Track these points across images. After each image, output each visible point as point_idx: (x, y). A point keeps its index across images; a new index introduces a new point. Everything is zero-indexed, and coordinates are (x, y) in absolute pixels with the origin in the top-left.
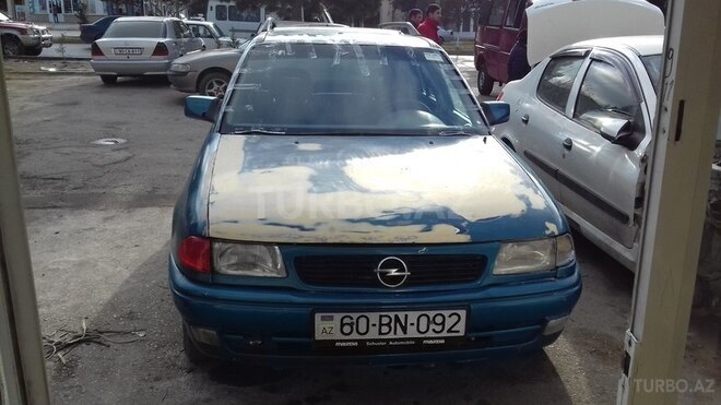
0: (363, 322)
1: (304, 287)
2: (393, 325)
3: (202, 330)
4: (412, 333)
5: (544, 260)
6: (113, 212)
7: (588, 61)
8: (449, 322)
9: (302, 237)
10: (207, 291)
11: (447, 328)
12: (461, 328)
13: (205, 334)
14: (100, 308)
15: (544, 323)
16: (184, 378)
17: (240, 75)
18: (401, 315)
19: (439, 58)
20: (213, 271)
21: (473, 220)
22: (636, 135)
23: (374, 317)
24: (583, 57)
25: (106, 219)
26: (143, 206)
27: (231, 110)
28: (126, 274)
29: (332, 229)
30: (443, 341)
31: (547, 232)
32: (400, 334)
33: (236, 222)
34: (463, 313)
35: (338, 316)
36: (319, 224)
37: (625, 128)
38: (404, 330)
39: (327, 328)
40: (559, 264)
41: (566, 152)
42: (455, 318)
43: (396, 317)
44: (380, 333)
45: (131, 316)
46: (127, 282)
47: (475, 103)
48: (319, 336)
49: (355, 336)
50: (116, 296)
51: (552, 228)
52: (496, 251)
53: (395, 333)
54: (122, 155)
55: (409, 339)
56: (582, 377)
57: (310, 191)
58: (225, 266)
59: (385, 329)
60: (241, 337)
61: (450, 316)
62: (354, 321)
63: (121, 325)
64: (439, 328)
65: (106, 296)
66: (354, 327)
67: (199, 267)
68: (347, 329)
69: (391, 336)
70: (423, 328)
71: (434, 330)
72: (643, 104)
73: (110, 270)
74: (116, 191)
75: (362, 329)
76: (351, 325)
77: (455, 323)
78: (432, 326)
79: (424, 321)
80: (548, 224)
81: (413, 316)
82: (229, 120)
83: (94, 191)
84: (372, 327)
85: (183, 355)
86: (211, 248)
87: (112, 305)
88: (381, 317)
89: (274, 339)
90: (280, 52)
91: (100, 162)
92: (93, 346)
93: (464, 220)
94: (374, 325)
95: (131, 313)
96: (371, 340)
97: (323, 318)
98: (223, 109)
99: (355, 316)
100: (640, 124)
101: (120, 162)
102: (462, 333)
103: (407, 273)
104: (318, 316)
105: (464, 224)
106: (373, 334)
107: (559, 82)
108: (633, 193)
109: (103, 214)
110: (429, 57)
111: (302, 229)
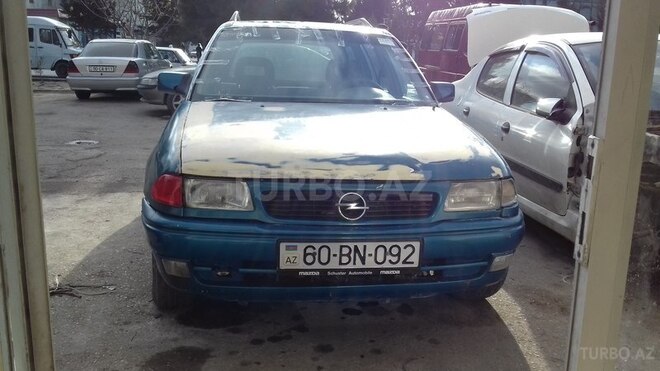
0: (324, 252)
1: (269, 220)
2: (352, 255)
3: (173, 262)
4: (370, 263)
5: (490, 202)
6: (86, 196)
7: (523, 54)
8: (404, 254)
9: (268, 173)
10: (179, 224)
11: (402, 259)
12: (415, 259)
13: (176, 267)
14: (72, 268)
15: (490, 259)
16: (152, 323)
17: (210, 53)
18: (360, 246)
19: (391, 43)
20: (185, 206)
21: (427, 162)
22: (568, 110)
23: (335, 247)
24: (518, 52)
25: (78, 201)
26: (113, 192)
27: (201, 82)
28: (97, 242)
29: (297, 167)
30: (398, 272)
31: (493, 175)
32: (359, 265)
33: (207, 161)
34: (417, 245)
35: (301, 246)
36: (284, 163)
37: (558, 105)
38: (363, 260)
39: (292, 257)
40: (503, 205)
41: (504, 134)
42: (410, 250)
43: (356, 246)
44: (341, 263)
45: (102, 274)
46: (98, 248)
47: (423, 81)
48: (283, 265)
49: (317, 265)
50: (88, 258)
51: (497, 171)
52: (446, 192)
53: (354, 264)
54: (95, 152)
55: (368, 270)
56: (524, 322)
57: (277, 138)
58: (196, 201)
59: (345, 260)
60: (210, 269)
61: (405, 248)
62: (317, 251)
63: (92, 281)
64: (394, 259)
65: (79, 258)
66: (317, 257)
67: (171, 202)
68: (309, 259)
69: (350, 266)
70: (380, 258)
71: (390, 261)
72: (574, 84)
73: (83, 239)
74: (88, 180)
75: (324, 259)
76: (313, 255)
77: (409, 254)
78: (389, 257)
79: (381, 251)
80: (493, 168)
81: (371, 247)
82: (199, 91)
83: (68, 180)
84: (334, 257)
85: (151, 305)
86: (183, 186)
87: (84, 266)
88: (342, 247)
89: (241, 270)
90: (247, 35)
91: (74, 158)
92: (65, 298)
93: (417, 162)
94: (335, 255)
95: (102, 272)
96: (331, 270)
97: (288, 248)
98: (193, 82)
99: (317, 246)
100: (572, 101)
101: (93, 158)
102: (416, 265)
103: (365, 208)
104: (283, 246)
105: (418, 165)
106: (334, 264)
107: (493, 82)
108: (567, 163)
109: (76, 197)
110: (382, 41)
111: (269, 166)
